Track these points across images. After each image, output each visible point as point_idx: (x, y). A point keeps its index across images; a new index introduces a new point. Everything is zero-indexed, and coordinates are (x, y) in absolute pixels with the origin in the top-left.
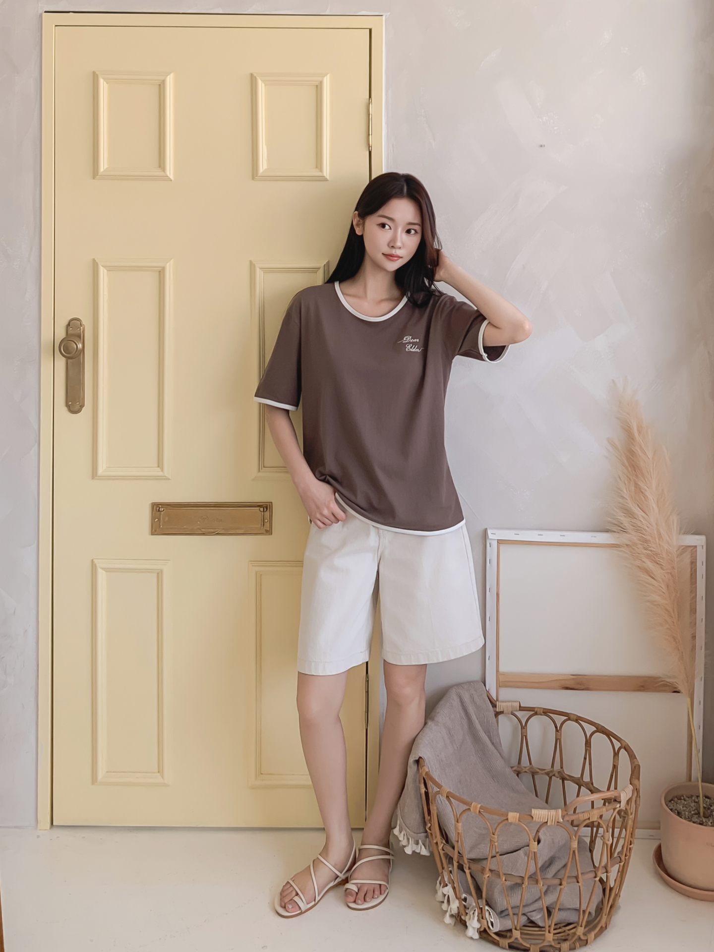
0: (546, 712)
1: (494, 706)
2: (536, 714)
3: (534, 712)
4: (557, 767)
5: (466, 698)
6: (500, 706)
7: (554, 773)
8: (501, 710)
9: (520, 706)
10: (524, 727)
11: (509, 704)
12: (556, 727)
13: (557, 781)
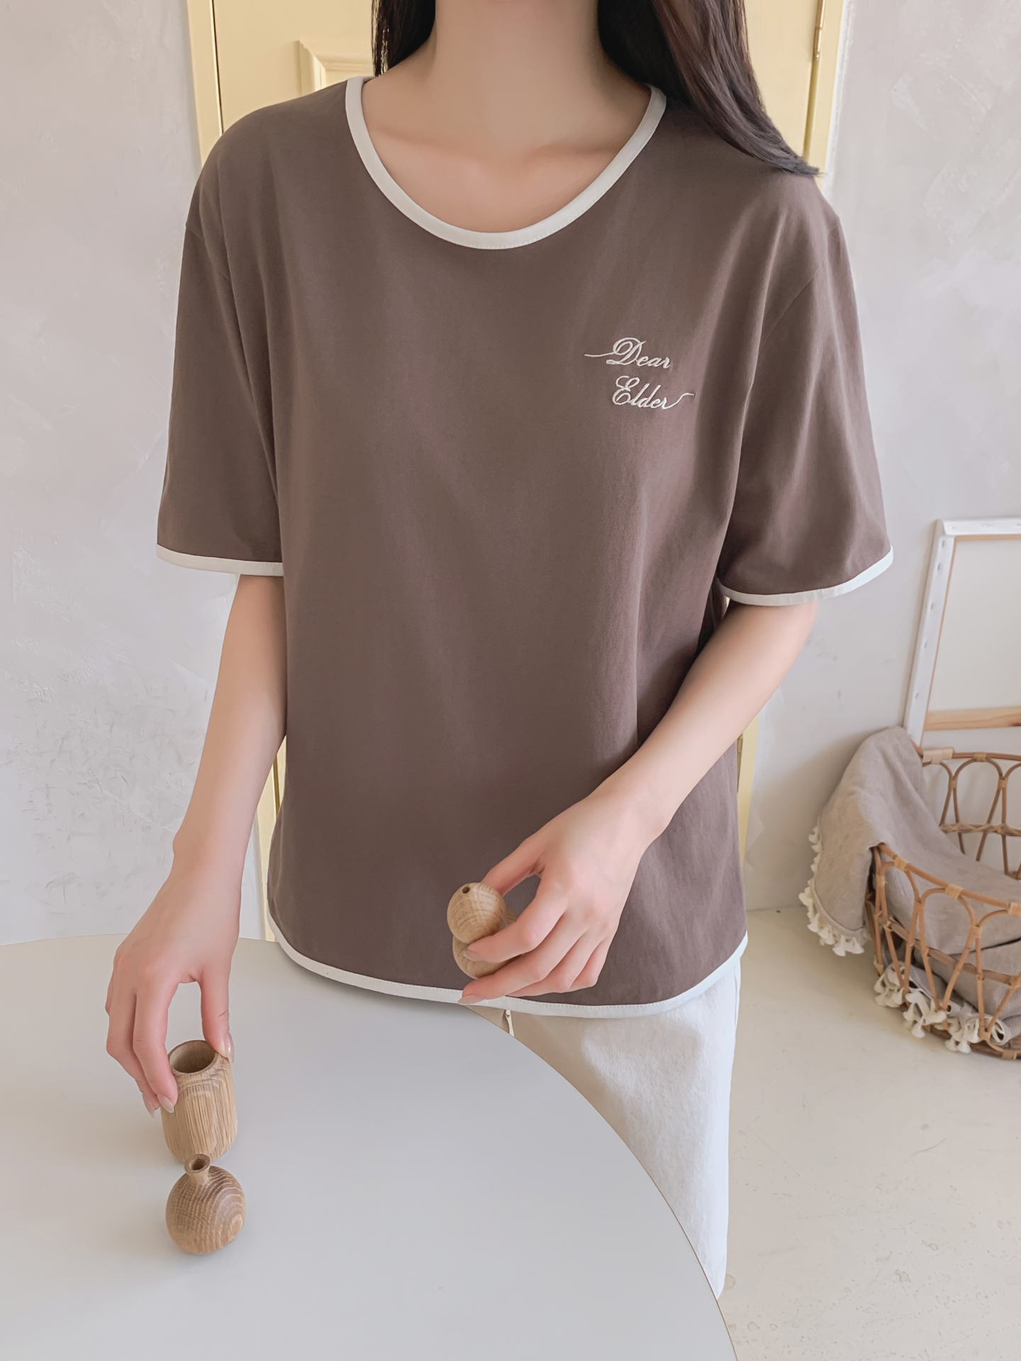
0: (990, 758)
1: (922, 756)
2: (975, 760)
3: (972, 758)
4: (996, 821)
5: (890, 751)
6: (928, 755)
7: (994, 830)
8: (929, 761)
9: (954, 754)
10: (953, 778)
11: (940, 752)
12: (1001, 774)
13: (994, 840)
